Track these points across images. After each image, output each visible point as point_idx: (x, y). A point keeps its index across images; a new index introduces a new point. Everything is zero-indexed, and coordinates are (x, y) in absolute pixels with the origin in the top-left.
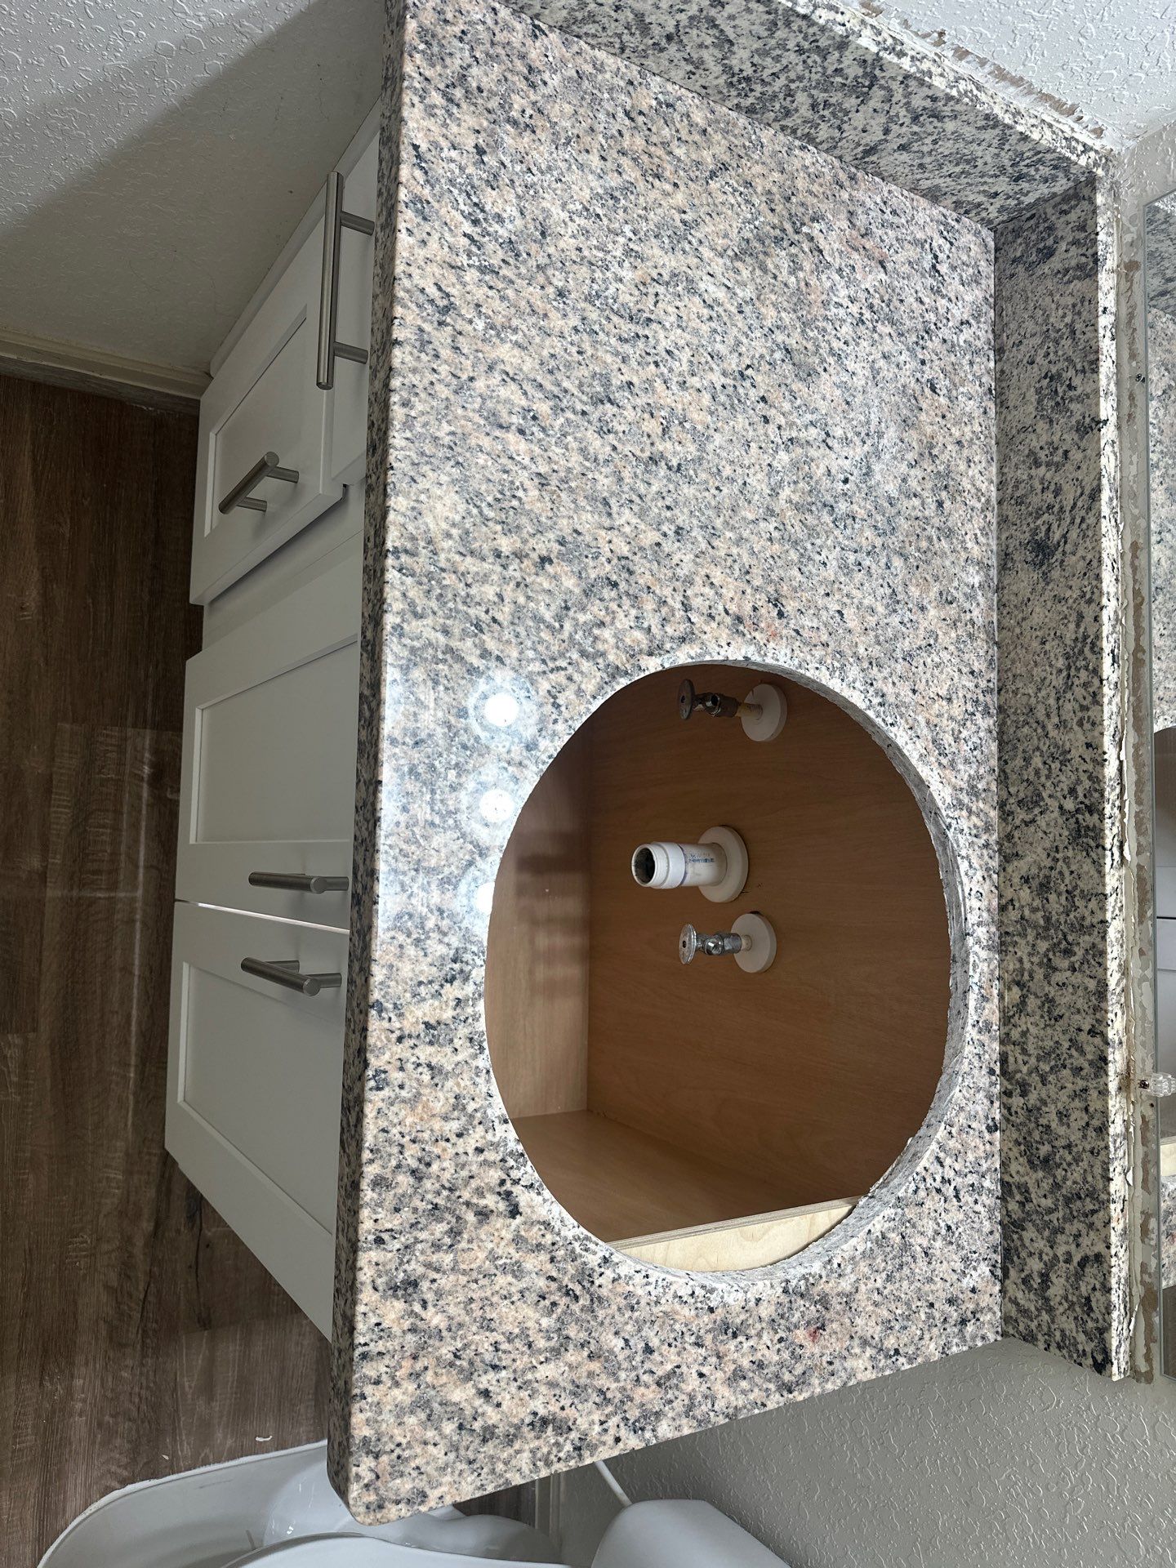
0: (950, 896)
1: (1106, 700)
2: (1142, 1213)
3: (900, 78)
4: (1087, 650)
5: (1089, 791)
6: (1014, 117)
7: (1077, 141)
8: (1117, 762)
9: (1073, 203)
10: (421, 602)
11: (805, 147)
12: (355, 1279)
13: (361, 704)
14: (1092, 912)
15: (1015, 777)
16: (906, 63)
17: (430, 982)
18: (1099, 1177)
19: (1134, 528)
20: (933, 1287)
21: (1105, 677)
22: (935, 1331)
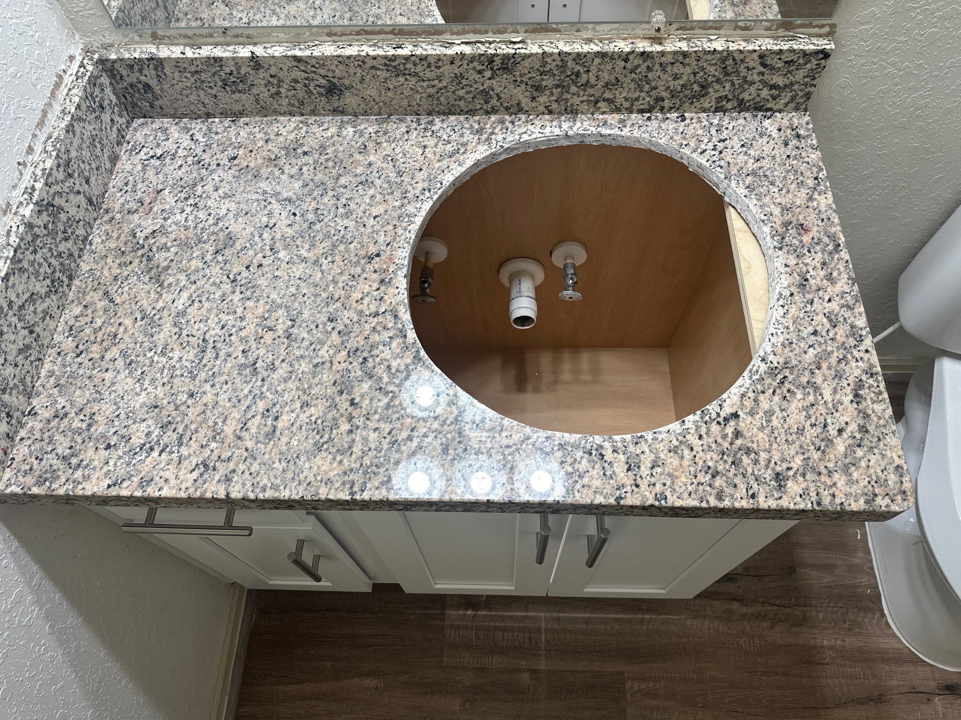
0: (543, 145)
1: (424, 53)
2: (735, 30)
3: (47, 188)
4: (393, 64)
5: (480, 62)
6: (66, 114)
7: (78, 72)
8: (462, 45)
9: (115, 72)
10: (381, 478)
11: (90, 242)
12: (775, 510)
13: (441, 511)
14: (554, 60)
15: (470, 106)
16: (38, 186)
17: (604, 468)
18: (713, 56)
19: (317, 35)
20: (778, 156)
21: (410, 53)
22: (804, 154)
